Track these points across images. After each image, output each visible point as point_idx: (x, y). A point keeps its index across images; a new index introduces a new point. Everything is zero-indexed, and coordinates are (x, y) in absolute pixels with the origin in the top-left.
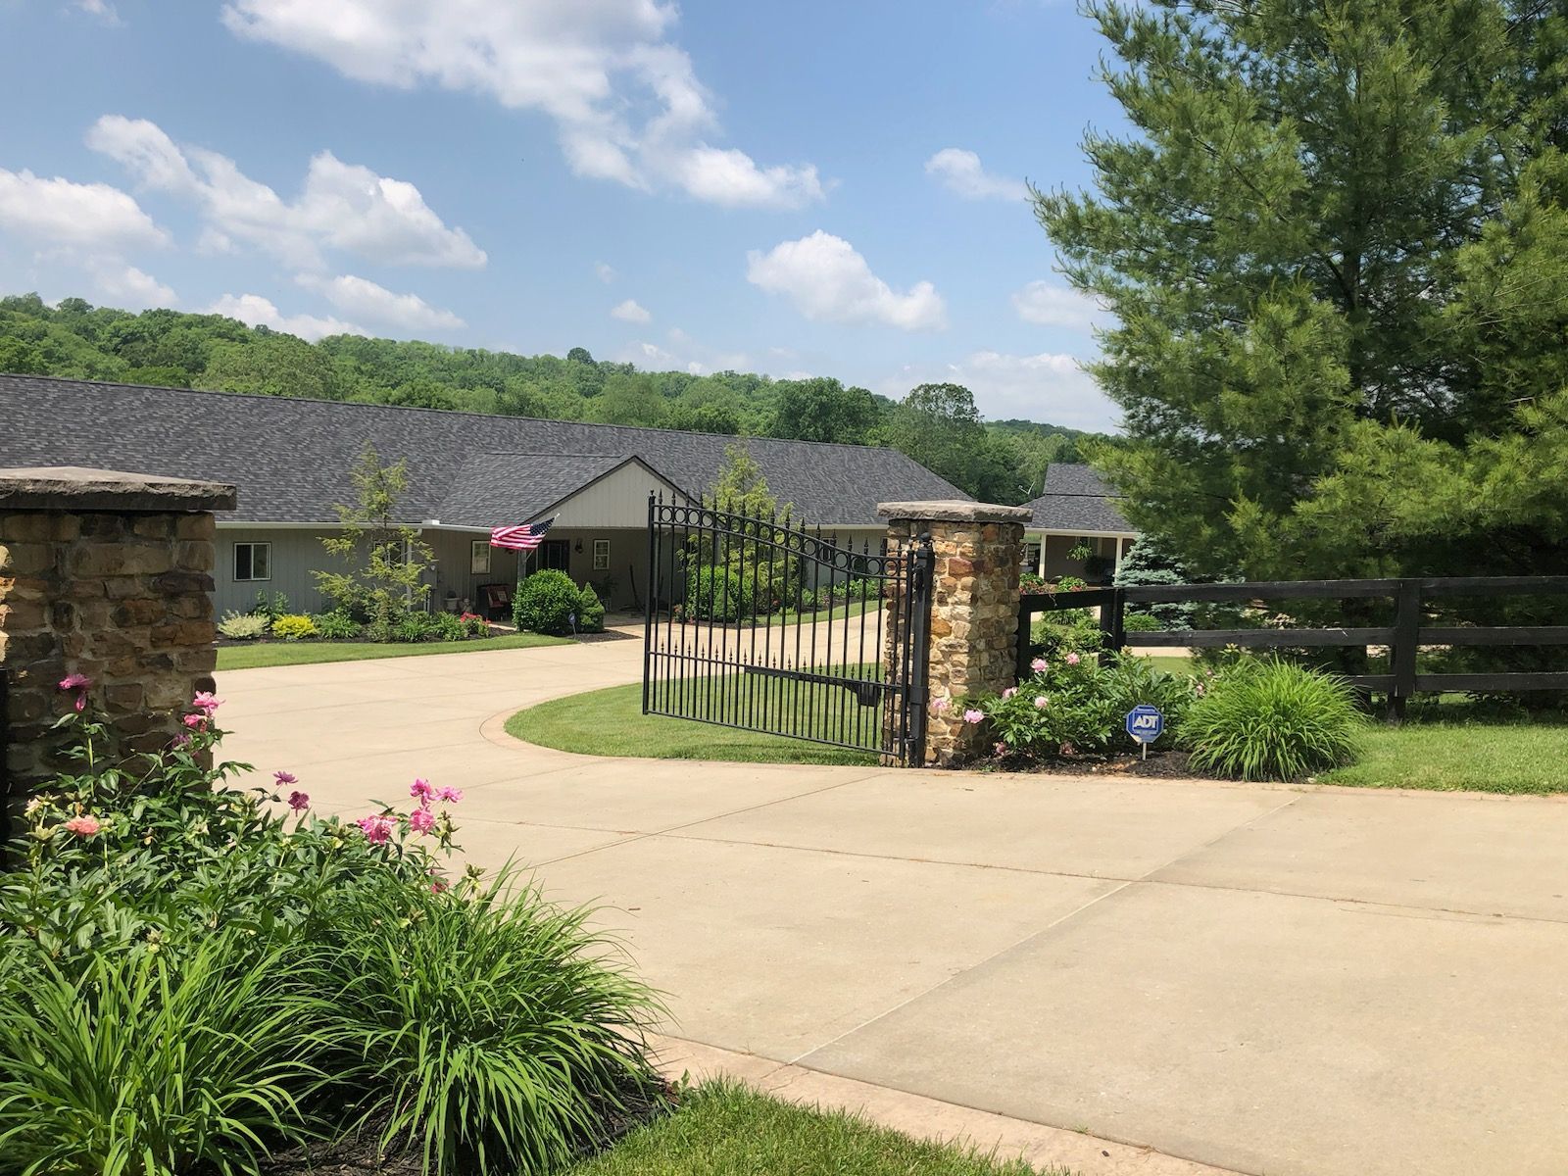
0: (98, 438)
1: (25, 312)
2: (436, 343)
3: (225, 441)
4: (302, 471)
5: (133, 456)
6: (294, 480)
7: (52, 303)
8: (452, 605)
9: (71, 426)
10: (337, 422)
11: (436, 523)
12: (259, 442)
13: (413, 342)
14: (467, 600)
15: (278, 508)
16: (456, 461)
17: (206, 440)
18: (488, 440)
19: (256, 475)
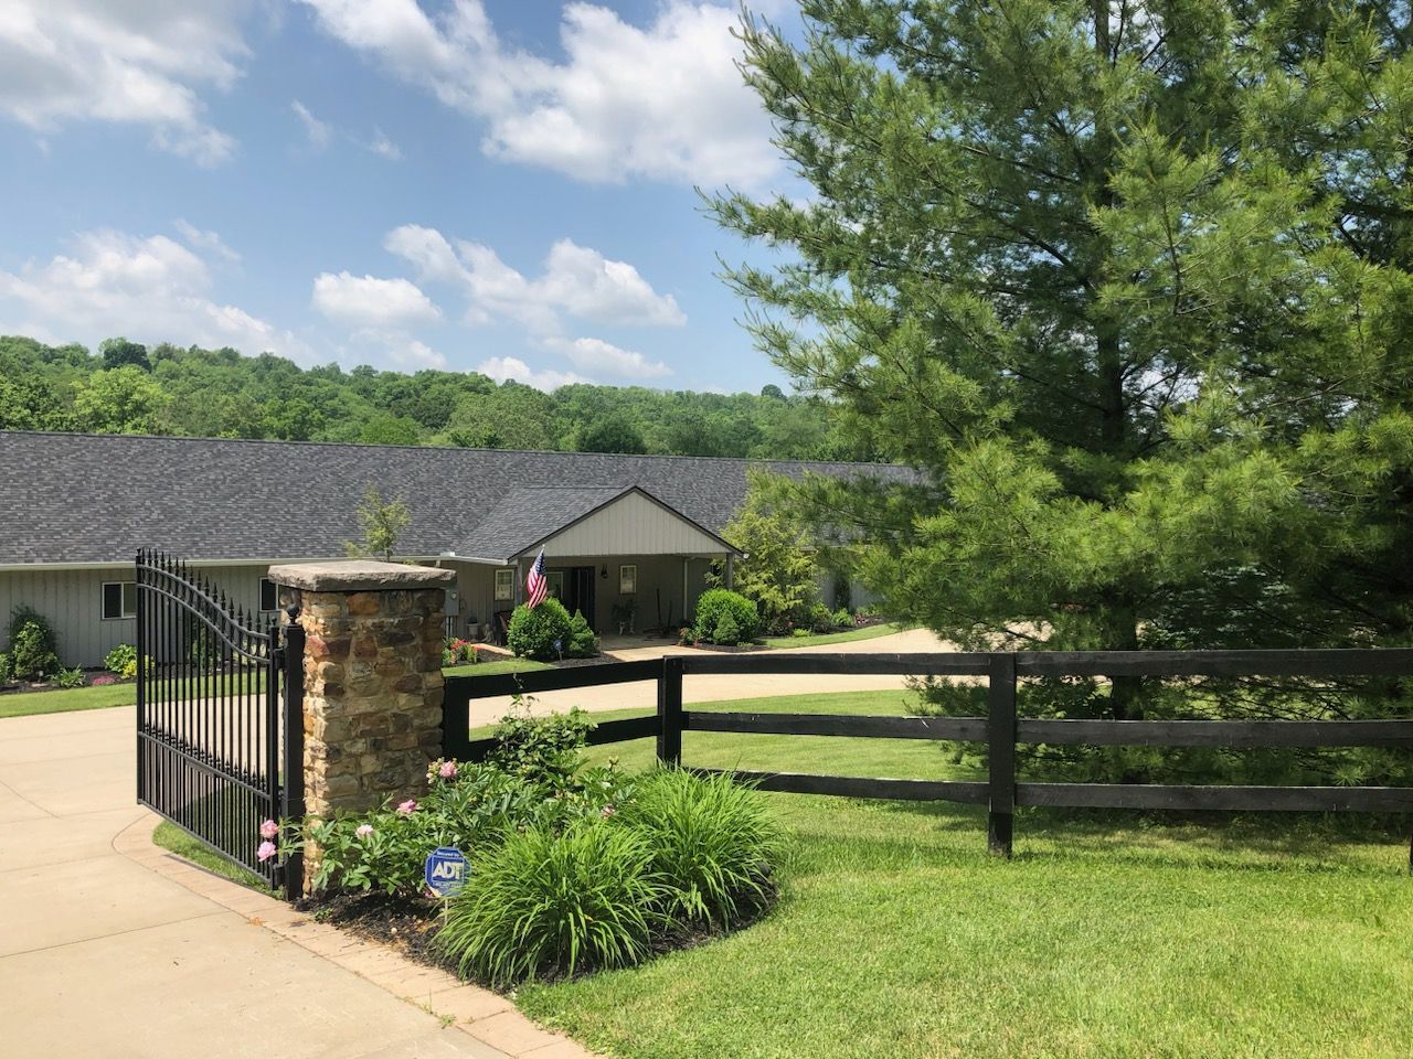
0: (159, 487)
1: (327, 378)
2: (651, 387)
3: (276, 485)
4: (341, 510)
5: (185, 502)
6: (329, 518)
7: (346, 370)
8: (473, 630)
9: (139, 477)
10: (392, 464)
11: (452, 554)
12: (308, 485)
13: (632, 388)
14: (487, 626)
15: (304, 545)
16: (496, 497)
17: (259, 485)
18: (537, 474)
19: (294, 516)
